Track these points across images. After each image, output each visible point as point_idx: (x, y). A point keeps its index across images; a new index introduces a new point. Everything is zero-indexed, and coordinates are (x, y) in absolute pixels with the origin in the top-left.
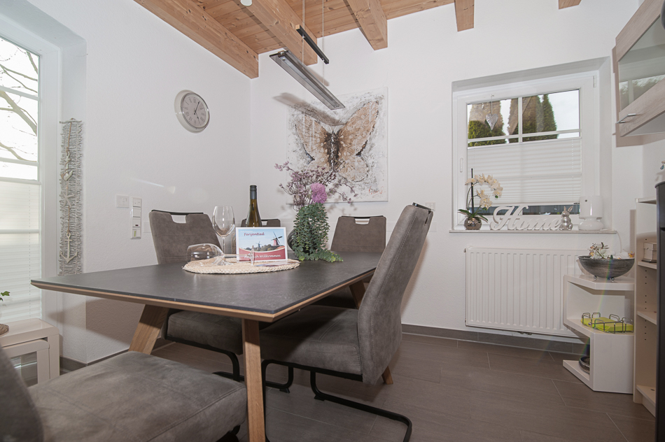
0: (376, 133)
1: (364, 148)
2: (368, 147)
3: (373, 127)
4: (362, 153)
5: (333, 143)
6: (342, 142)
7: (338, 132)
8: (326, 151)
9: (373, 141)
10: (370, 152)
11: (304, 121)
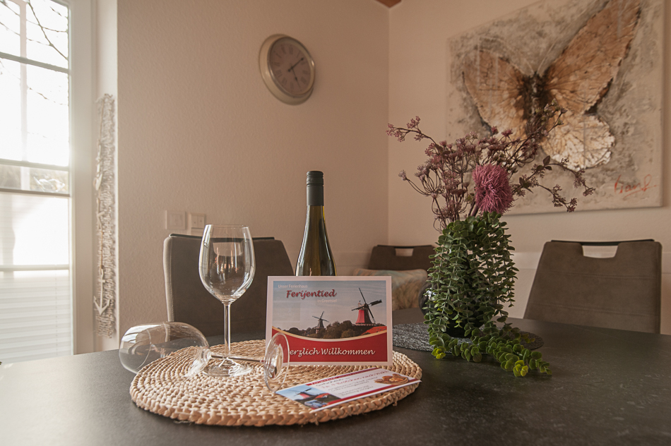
0: (634, 58)
1: (604, 94)
2: (614, 92)
3: (628, 47)
4: (600, 106)
5: (536, 95)
6: (554, 91)
7: (547, 72)
8: (521, 113)
9: (627, 78)
10: (620, 103)
11: (478, 63)
